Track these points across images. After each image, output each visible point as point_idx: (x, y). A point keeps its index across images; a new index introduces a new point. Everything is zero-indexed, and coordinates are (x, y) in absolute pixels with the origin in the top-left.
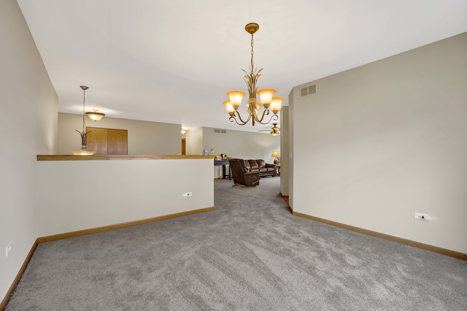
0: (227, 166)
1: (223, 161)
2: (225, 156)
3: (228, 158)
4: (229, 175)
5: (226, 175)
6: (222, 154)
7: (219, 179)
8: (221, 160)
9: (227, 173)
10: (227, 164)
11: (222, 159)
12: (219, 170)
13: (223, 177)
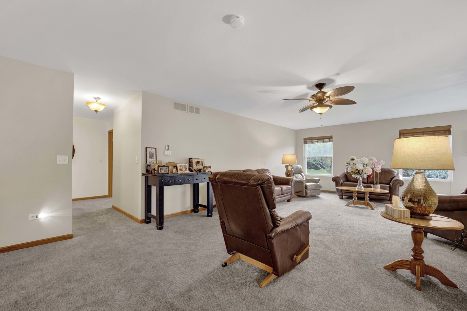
0: (203, 186)
1: (192, 175)
2: (198, 162)
3: (204, 167)
4: (206, 204)
5: (200, 203)
6: (190, 159)
7: (184, 213)
8: (188, 172)
9: (202, 200)
10: (201, 182)
11: (190, 170)
12: (184, 193)
13: (192, 208)
